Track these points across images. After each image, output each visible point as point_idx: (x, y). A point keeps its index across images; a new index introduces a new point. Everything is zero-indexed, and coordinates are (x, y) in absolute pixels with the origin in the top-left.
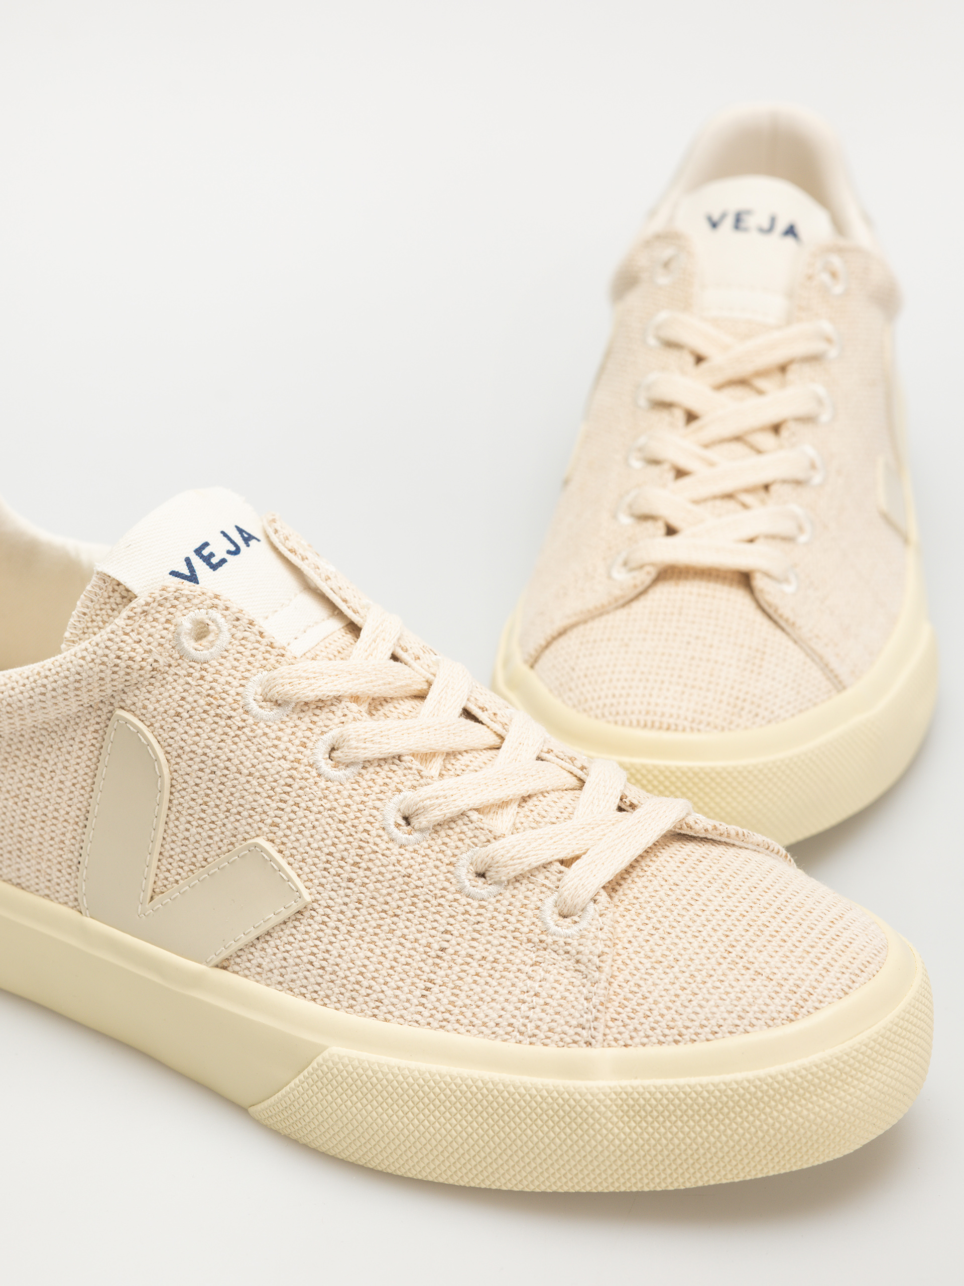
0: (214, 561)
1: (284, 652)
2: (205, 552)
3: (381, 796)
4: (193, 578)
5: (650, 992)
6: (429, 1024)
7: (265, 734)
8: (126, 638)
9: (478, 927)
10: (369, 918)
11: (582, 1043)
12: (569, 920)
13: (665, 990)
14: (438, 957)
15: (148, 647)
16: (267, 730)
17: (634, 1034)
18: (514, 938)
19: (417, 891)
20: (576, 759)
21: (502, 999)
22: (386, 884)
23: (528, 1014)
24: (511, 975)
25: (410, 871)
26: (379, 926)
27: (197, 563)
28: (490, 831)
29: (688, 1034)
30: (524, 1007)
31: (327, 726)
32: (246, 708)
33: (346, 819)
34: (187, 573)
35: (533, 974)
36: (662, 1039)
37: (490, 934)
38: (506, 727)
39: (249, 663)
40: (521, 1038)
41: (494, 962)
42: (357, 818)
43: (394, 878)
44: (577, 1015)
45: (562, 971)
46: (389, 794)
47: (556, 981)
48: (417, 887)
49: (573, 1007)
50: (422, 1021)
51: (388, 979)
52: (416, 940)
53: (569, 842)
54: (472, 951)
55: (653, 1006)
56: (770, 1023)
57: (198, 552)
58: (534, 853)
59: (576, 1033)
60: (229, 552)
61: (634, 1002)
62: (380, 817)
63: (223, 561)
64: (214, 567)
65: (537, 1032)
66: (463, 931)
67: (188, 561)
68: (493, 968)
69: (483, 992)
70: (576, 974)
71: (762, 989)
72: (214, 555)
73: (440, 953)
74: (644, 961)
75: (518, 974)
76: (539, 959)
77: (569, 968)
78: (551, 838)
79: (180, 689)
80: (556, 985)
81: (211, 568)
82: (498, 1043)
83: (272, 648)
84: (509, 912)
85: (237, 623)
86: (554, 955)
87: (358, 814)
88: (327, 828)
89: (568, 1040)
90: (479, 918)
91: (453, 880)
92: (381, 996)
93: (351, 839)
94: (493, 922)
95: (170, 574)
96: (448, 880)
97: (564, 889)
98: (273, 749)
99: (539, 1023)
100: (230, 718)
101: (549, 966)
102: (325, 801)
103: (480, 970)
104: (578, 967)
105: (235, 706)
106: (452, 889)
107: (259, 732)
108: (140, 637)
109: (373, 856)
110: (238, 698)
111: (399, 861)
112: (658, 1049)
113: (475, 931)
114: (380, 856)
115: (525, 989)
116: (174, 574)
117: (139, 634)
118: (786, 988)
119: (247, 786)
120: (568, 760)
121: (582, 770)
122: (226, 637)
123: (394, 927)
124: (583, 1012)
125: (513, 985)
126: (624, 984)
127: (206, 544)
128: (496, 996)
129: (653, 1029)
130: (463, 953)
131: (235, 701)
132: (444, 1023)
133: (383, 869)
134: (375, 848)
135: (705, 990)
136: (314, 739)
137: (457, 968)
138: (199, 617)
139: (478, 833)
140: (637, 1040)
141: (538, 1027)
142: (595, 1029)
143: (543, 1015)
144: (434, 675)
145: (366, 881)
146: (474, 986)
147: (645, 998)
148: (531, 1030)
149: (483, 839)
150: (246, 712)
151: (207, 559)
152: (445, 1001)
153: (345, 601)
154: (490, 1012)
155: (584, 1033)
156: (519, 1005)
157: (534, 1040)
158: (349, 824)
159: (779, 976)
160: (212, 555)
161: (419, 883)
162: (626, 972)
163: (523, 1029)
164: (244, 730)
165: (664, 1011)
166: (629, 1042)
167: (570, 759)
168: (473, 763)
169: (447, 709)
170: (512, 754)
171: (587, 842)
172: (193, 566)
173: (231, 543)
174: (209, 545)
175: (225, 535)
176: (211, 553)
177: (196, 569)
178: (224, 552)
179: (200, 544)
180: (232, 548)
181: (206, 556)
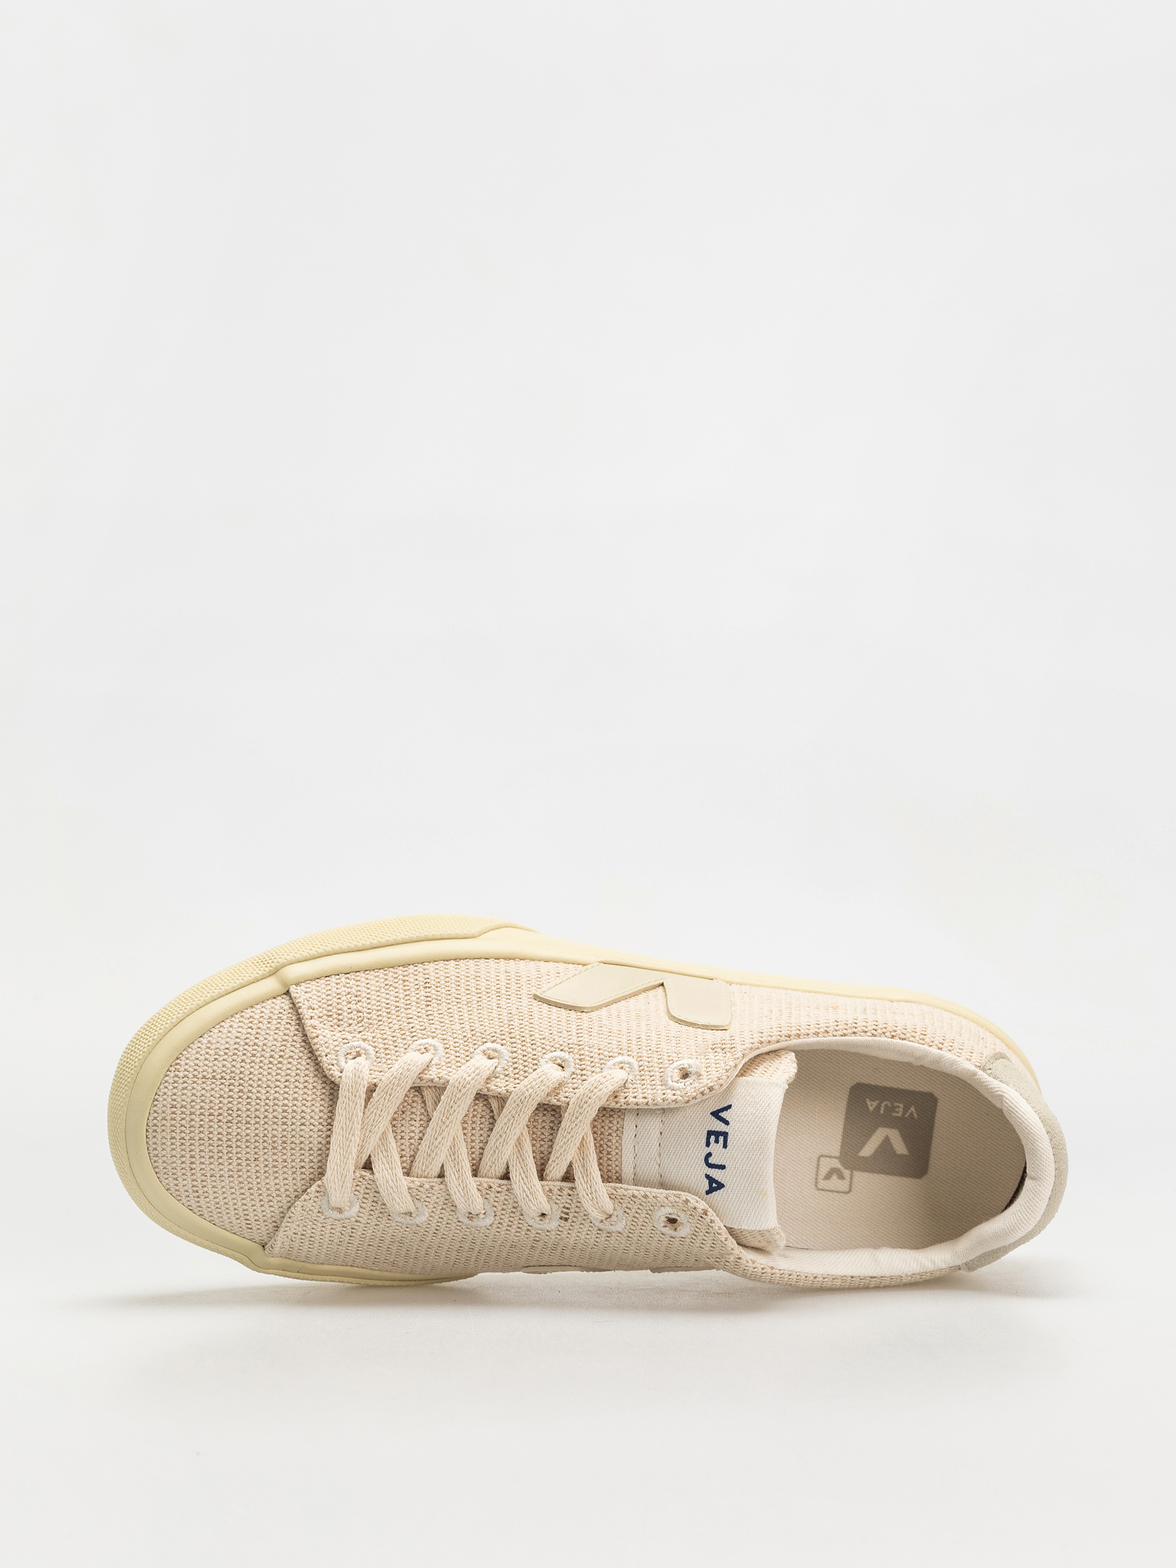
0: (713, 1138)
2: (721, 1139)
4: (716, 1114)
27: (720, 1127)
34: (722, 1114)
57: (725, 1135)
60: (709, 1155)
62: (509, 1048)
63: (708, 1144)
64: (710, 1133)
67: (727, 1123)
78: (390, 1095)
81: (711, 1131)
95: (732, 1105)
116: (729, 1107)
127: (725, 1146)
136: (576, 1065)
151: (717, 1134)
160: (717, 1141)
168: (479, 1135)
169: (518, 1164)
170: (458, 1157)
171: (370, 1112)
172: (721, 1123)
173: (714, 1164)
174: (723, 1147)
175: (722, 1167)
176: (718, 1143)
177: (719, 1121)
178: (712, 1152)
179: (728, 1142)
180: (711, 1160)
181: (718, 1137)
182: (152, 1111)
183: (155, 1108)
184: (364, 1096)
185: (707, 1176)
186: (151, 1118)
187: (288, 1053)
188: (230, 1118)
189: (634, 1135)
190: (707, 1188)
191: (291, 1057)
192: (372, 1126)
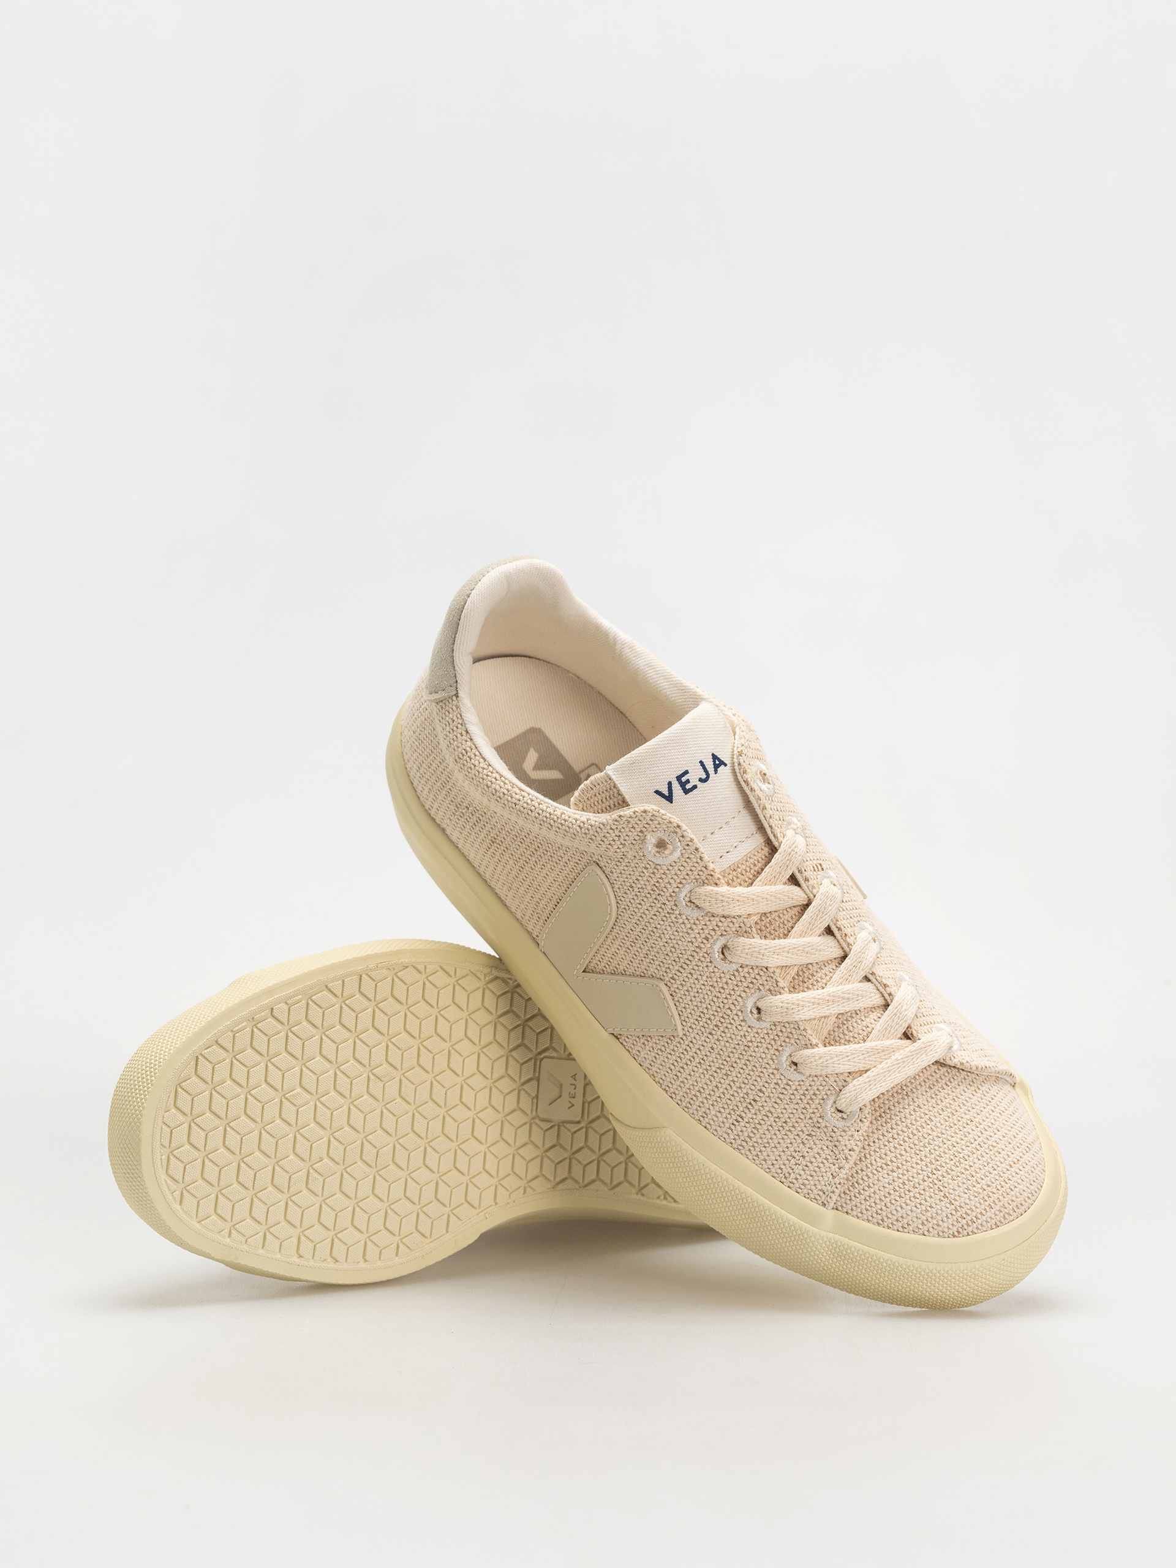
0: (688, 786)
1: (713, 874)
2: (684, 779)
3: (747, 990)
4: (669, 798)
5: (874, 1184)
6: (731, 1143)
7: (684, 923)
8: (611, 831)
9: (781, 1096)
10: (715, 1060)
11: (820, 1202)
12: (840, 1115)
13: (884, 1187)
14: (750, 1103)
15: (623, 842)
16: (686, 921)
17: (854, 1208)
18: (802, 1113)
19: (750, 1058)
20: (888, 986)
21: (781, 1149)
22: (733, 1046)
23: (793, 1167)
24: (792, 1137)
25: (750, 1044)
26: (720, 1069)
27: (676, 787)
28: (809, 1040)
29: (888, 1222)
30: (793, 1161)
31: (726, 931)
32: (677, 903)
33: (720, 996)
34: (666, 793)
35: (806, 1142)
36: (870, 1218)
37: (787, 1104)
38: (850, 946)
39: (687, 875)
40: (784, 1180)
41: (784, 1122)
42: (726, 998)
43: (738, 1044)
44: (823, 1183)
45: (825, 1148)
46: (753, 991)
47: (818, 1153)
48: (751, 1056)
49: (822, 1176)
50: (728, 1140)
51: (715, 1103)
52: (740, 1088)
53: (860, 1061)
54: (773, 1110)
55: (872, 1195)
56: (941, 1234)
57: (679, 778)
58: (832, 1065)
59: (818, 1194)
60: (701, 780)
61: (861, 1187)
62: (742, 1003)
63: (695, 787)
64: (686, 792)
65: (795, 1181)
66: (772, 1095)
67: (670, 784)
68: (782, 1126)
69: (771, 1139)
70: (831, 1153)
71: (944, 1209)
72: (689, 782)
73: (753, 1102)
74: (878, 1159)
75: (797, 1137)
76: (813, 1133)
77: (829, 1147)
78: (848, 1056)
79: (637, 873)
80: (817, 1156)
81: (684, 792)
82: (768, 1176)
83: (706, 869)
84: (804, 1095)
85: (687, 848)
86: (823, 1135)
87: (729, 997)
88: (706, 997)
89: (812, 1196)
90: (784, 1091)
91: (776, 1061)
92: (708, 1111)
93: (719, 1010)
94: (793, 1097)
95: (655, 792)
96: (772, 1059)
97: (843, 1096)
98: (686, 934)
99: (798, 1177)
100: (664, 904)
101: (817, 1141)
102: (710, 980)
103: (774, 1124)
104: (835, 1149)
105: (670, 899)
106: (773, 1066)
107: (681, 921)
108: (620, 834)
109: (729, 1026)
110: (673, 894)
111: (745, 1035)
112: (866, 1223)
113: (779, 1098)
114: (735, 1029)
115: (797, 1149)
116: (657, 792)
117: (620, 831)
118: (959, 1214)
119: (663, 948)
120: (883, 985)
121: (889, 996)
122: (677, 854)
123: (729, 1073)
124: (827, 1183)
125: (791, 1143)
126: (860, 1172)
127: (686, 772)
128: (778, 1145)
129: (867, 1210)
130: (767, 1109)
131: (671, 896)
132: (740, 1148)
133: (733, 1037)
134: (732, 1021)
135: (908, 1197)
136: (715, 937)
137: (760, 1117)
138: (663, 837)
139: (800, 1037)
140: (855, 1213)
141: (796, 1179)
142: (830, 1198)
143: (802, 1173)
144: (815, 896)
145: (721, 1038)
146: (767, 1132)
147: (869, 1187)
148: (792, 1179)
149: (803, 1043)
150: (676, 905)
151: (683, 785)
152: (746, 1134)
153: (771, 827)
154: (771, 1154)
155: (824, 1197)
156: (790, 1158)
157: (791, 1185)
158: (720, 1000)
159: (957, 1203)
160: (688, 781)
161: (753, 1054)
162: (864, 1164)
163: (787, 1175)
164: (671, 915)
165: (878, 1201)
166: (850, 1212)
167: (884, 985)
168: (818, 973)
169: (815, 925)
170: (846, 974)
171: (871, 1062)
172: (673, 789)
173: (705, 771)
174: (688, 773)
175: (701, 763)
176: (688, 780)
177: (674, 791)
178: (698, 780)
179: (682, 772)
180: (704, 776)
181: (684, 782)
182: (1007, 1221)
183: (1003, 1220)
184: (865, 1075)
185: (716, 771)
186: (1011, 1218)
187: (880, 1162)
188: (962, 1160)
189: (728, 854)
190: (722, 767)
191: (880, 1158)
192: (879, 1053)
